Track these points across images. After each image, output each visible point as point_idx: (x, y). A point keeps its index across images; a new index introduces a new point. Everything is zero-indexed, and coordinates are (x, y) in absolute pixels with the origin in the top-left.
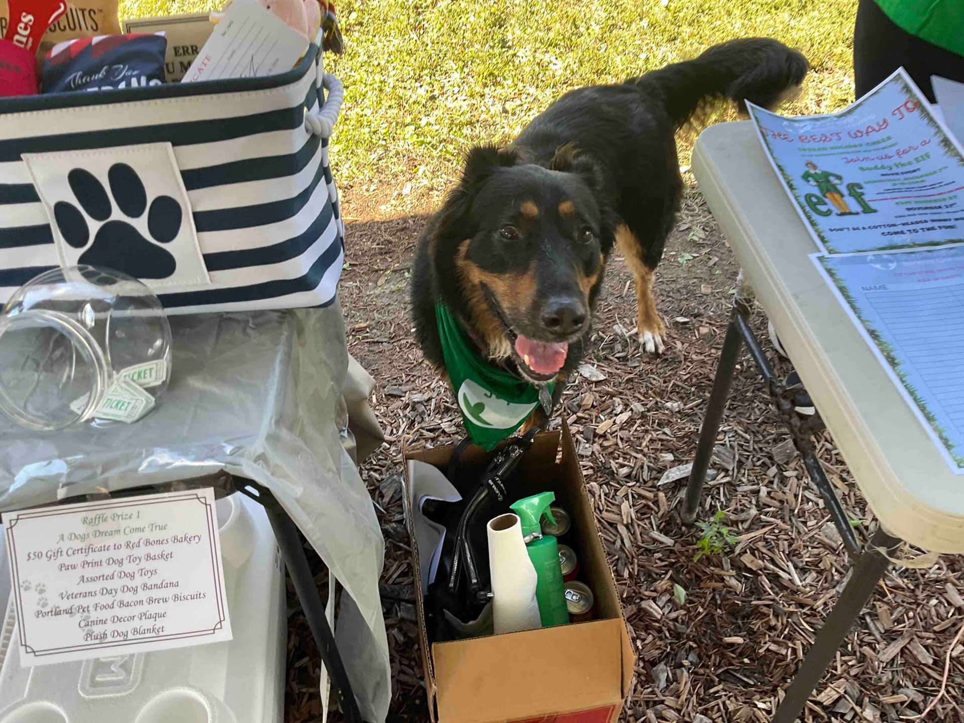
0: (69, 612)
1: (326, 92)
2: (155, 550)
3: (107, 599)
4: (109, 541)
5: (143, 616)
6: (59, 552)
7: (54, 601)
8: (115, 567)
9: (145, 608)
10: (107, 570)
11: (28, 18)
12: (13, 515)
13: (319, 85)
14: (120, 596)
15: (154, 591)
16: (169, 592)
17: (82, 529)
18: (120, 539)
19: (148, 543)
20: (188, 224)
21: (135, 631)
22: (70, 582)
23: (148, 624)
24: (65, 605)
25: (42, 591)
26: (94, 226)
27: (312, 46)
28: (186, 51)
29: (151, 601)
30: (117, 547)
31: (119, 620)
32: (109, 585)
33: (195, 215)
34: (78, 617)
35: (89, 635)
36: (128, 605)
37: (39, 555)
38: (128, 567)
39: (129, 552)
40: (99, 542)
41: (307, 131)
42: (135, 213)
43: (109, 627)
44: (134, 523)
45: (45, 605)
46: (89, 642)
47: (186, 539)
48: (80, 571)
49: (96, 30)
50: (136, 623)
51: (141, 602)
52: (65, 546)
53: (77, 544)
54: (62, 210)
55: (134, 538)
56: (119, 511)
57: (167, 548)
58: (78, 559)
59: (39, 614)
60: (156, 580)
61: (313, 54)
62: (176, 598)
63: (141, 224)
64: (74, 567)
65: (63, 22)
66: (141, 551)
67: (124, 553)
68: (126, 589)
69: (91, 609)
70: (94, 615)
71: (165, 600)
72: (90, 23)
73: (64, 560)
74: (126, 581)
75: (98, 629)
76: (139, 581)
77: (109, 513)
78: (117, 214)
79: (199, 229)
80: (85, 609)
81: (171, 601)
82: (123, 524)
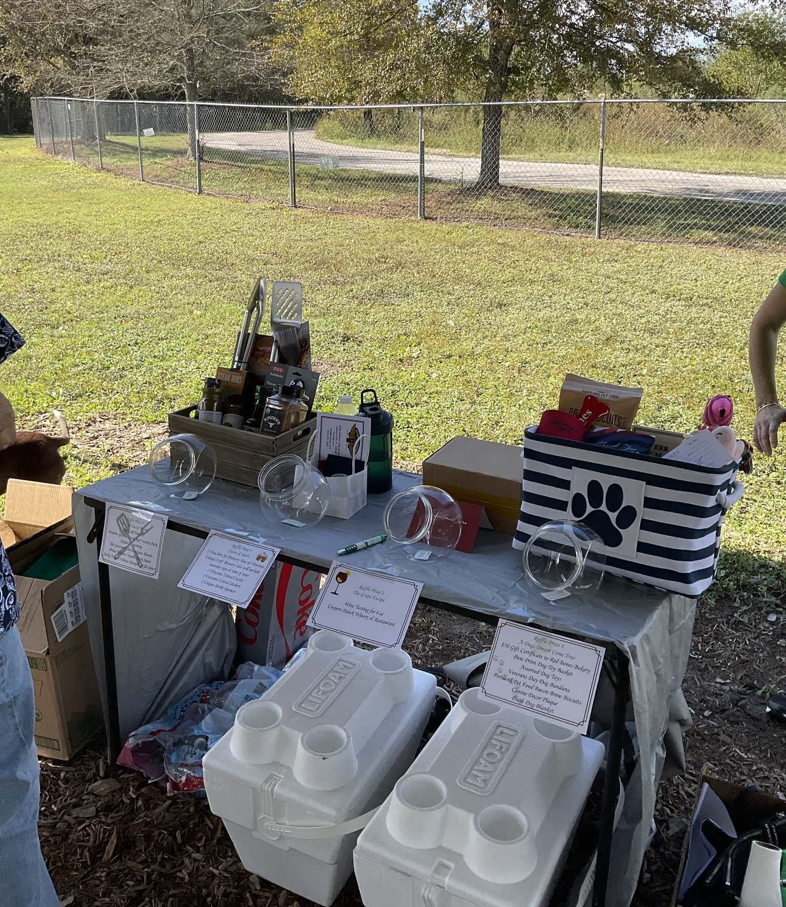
0: (510, 681)
1: (733, 489)
2: (564, 668)
3: (531, 683)
4: (543, 654)
5: (546, 699)
6: (516, 649)
7: (505, 671)
8: (541, 669)
9: (548, 696)
10: (537, 668)
11: (589, 412)
12: (505, 621)
13: (731, 483)
14: (538, 684)
15: (556, 689)
16: (563, 693)
17: (533, 642)
18: (550, 655)
19: (562, 663)
20: (637, 523)
21: (539, 706)
22: (516, 666)
23: (546, 705)
24: (510, 676)
25: (501, 664)
26: (589, 509)
27: (734, 463)
28: (661, 448)
29: (552, 693)
30: (546, 658)
31: (533, 696)
32: (535, 676)
33: (643, 520)
34: (513, 685)
35: (515, 697)
36: (540, 691)
37: (507, 646)
38: (547, 671)
39: (551, 663)
40: (539, 652)
41: (717, 500)
42: (612, 509)
43: (526, 698)
44: (559, 650)
45: (500, 672)
46: (514, 701)
47: (582, 669)
48: (524, 663)
49: (619, 426)
50: (541, 702)
51: (547, 692)
52: (522, 647)
53: (528, 649)
54: (578, 498)
55: (556, 657)
56: (554, 641)
57: (571, 670)
58: (526, 656)
59: (496, 675)
60: (558, 684)
61: (734, 466)
62: (566, 698)
63: (613, 516)
64: (521, 659)
65: (605, 418)
66: (557, 666)
67: (548, 663)
68: (542, 681)
69: (522, 684)
70: (522, 688)
71: (560, 697)
72: (617, 422)
73: (518, 653)
74: (544, 678)
75: (520, 696)
76: (550, 680)
77: (548, 639)
78: (603, 508)
79: (641, 528)
80: (518, 683)
81: (562, 698)
82: (554, 648)
